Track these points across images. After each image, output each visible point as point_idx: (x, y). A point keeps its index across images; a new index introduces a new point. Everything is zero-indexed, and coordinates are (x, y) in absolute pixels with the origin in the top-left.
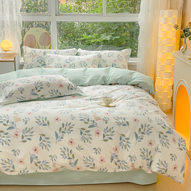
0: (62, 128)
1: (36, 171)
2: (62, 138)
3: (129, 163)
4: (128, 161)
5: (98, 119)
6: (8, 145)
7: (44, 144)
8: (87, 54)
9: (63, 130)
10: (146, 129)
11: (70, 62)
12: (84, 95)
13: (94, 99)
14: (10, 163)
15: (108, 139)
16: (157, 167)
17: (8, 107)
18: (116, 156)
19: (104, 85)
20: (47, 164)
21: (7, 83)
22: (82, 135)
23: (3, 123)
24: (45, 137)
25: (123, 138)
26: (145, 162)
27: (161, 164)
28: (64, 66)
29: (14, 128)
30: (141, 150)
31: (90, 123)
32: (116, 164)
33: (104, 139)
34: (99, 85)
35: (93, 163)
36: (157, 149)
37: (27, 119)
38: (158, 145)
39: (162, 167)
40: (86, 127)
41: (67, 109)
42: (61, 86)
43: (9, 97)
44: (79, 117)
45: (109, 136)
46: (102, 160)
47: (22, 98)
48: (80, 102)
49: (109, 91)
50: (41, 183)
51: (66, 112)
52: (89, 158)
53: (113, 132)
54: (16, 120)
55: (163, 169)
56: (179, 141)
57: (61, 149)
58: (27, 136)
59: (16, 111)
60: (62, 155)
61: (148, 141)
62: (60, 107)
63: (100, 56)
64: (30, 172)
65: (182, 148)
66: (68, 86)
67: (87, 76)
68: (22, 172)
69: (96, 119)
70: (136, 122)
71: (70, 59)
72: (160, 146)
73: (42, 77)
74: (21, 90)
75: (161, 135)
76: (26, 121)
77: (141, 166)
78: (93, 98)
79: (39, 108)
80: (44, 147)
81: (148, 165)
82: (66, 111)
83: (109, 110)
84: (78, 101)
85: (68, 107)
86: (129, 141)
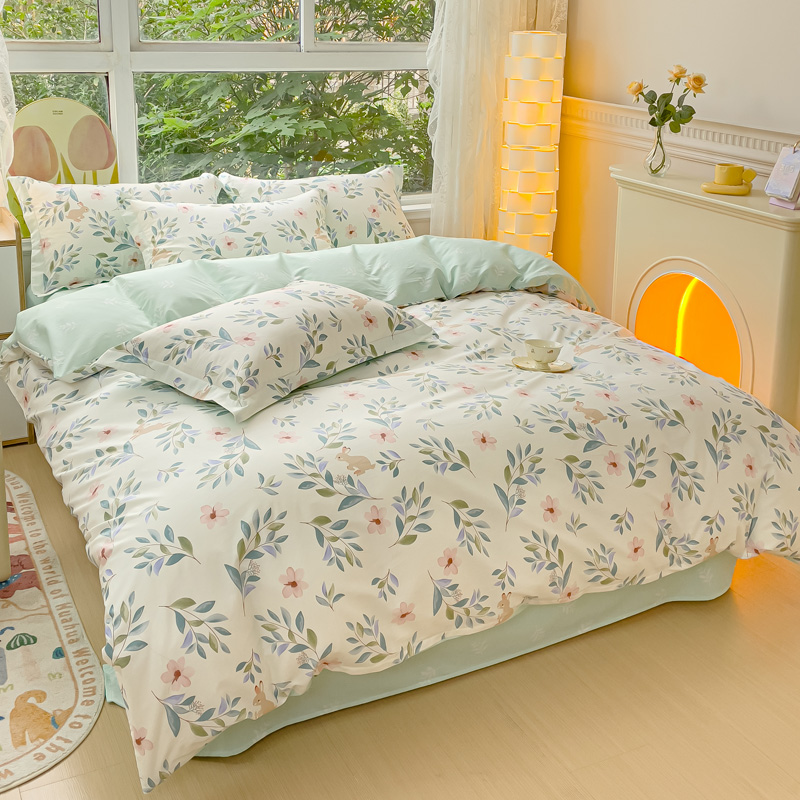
0: (511, 467)
1: (443, 637)
2: (521, 502)
3: (703, 541)
4: (701, 535)
6: (360, 564)
7: (470, 537)
9: (515, 474)
10: (729, 426)
11: (242, 228)
13: (484, 352)
14: (373, 628)
15: (644, 478)
16: (774, 534)
18: (668, 526)
20: (483, 604)
21: (188, 333)
22: (574, 478)
23: (317, 488)
24: (467, 510)
25: (681, 465)
26: (743, 527)
27: (784, 523)
28: (229, 244)
29: (362, 498)
30: (732, 491)
32: (666, 552)
33: (635, 479)
34: (433, 303)
35: (611, 567)
36: (765, 480)
37: (394, 458)
39: (786, 530)
40: (577, 449)
42: (371, 321)
44: (540, 420)
45: (646, 468)
46: (636, 550)
47: (283, 386)
50: (427, 679)
52: (601, 553)
53: (653, 450)
54: (356, 469)
55: (789, 536)
57: (524, 540)
58: (413, 518)
60: (529, 560)
61: (745, 461)
62: (440, 395)
63: (326, 198)
64: (427, 644)
68: (405, 652)
69: (592, 419)
72: (774, 470)
74: (275, 355)
75: (767, 436)
76: (392, 465)
77: (733, 543)
78: (477, 349)
79: (381, 410)
80: (473, 546)
81: (746, 534)
86: (698, 470)
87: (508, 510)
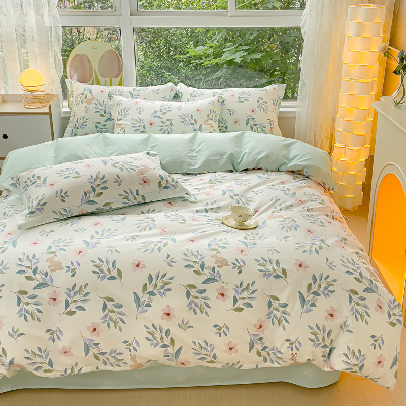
0: (148, 284)
1: (97, 368)
2: (149, 305)
3: (286, 353)
4: (284, 348)
5: (223, 263)
6: (38, 320)
7: (111, 319)
8: (195, 96)
9: (150, 288)
10: (323, 285)
11: (161, 116)
12: (192, 199)
13: (212, 209)
14: (43, 355)
15: (243, 307)
16: (343, 361)
17: (34, 235)
18: (261, 339)
19: (232, 171)
20: (119, 357)
21: (33, 177)
22: (191, 298)
23: (26, 274)
24: (113, 303)
25: (275, 304)
26: (319, 351)
27: (353, 356)
28: (151, 124)
29: (49, 285)
30: (310, 328)
31: (207, 274)
32: (259, 354)
33: (236, 306)
34: (221, 173)
35: (212, 355)
36: (344, 325)
37: (76, 266)
38: (347, 317)
39: (354, 361)
40: (198, 281)
41: (158, 239)
42: (145, 182)
43: (37, 211)
44: (183, 259)
45: (246, 301)
46: (231, 349)
47: (64, 212)
48: (184, 220)
49: (244, 187)
50: (108, 386)
51: (157, 247)
52: (204, 345)
53: (255, 291)
54: (53, 268)
55: (356, 365)
56: (390, 307)
57: (147, 328)
58: (76, 302)
59: (53, 246)
60: (148, 339)
61: (327, 310)
62: (143, 233)
63: (223, 102)
64: (86, 370)
65: (396, 322)
66: (160, 182)
67: (197, 152)
68: (69, 371)
69: (219, 264)
70: (302, 269)
71: (161, 110)
72: (351, 321)
73: (105, 163)
74: (63, 196)
75: (355, 297)
76: (73, 270)
77: (311, 359)
78: (210, 206)
79: (99, 236)
80: (112, 324)
81: (323, 356)
82: (155, 245)
83: (245, 241)
84: (181, 216)
85: (161, 234)
86: (288, 309)
87: (138, 309)
